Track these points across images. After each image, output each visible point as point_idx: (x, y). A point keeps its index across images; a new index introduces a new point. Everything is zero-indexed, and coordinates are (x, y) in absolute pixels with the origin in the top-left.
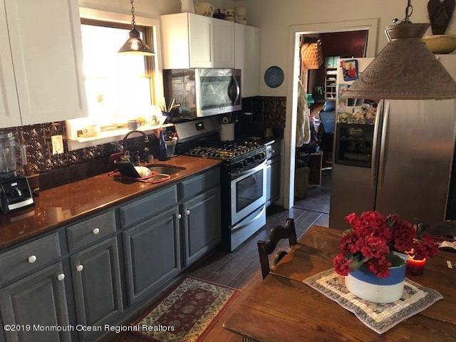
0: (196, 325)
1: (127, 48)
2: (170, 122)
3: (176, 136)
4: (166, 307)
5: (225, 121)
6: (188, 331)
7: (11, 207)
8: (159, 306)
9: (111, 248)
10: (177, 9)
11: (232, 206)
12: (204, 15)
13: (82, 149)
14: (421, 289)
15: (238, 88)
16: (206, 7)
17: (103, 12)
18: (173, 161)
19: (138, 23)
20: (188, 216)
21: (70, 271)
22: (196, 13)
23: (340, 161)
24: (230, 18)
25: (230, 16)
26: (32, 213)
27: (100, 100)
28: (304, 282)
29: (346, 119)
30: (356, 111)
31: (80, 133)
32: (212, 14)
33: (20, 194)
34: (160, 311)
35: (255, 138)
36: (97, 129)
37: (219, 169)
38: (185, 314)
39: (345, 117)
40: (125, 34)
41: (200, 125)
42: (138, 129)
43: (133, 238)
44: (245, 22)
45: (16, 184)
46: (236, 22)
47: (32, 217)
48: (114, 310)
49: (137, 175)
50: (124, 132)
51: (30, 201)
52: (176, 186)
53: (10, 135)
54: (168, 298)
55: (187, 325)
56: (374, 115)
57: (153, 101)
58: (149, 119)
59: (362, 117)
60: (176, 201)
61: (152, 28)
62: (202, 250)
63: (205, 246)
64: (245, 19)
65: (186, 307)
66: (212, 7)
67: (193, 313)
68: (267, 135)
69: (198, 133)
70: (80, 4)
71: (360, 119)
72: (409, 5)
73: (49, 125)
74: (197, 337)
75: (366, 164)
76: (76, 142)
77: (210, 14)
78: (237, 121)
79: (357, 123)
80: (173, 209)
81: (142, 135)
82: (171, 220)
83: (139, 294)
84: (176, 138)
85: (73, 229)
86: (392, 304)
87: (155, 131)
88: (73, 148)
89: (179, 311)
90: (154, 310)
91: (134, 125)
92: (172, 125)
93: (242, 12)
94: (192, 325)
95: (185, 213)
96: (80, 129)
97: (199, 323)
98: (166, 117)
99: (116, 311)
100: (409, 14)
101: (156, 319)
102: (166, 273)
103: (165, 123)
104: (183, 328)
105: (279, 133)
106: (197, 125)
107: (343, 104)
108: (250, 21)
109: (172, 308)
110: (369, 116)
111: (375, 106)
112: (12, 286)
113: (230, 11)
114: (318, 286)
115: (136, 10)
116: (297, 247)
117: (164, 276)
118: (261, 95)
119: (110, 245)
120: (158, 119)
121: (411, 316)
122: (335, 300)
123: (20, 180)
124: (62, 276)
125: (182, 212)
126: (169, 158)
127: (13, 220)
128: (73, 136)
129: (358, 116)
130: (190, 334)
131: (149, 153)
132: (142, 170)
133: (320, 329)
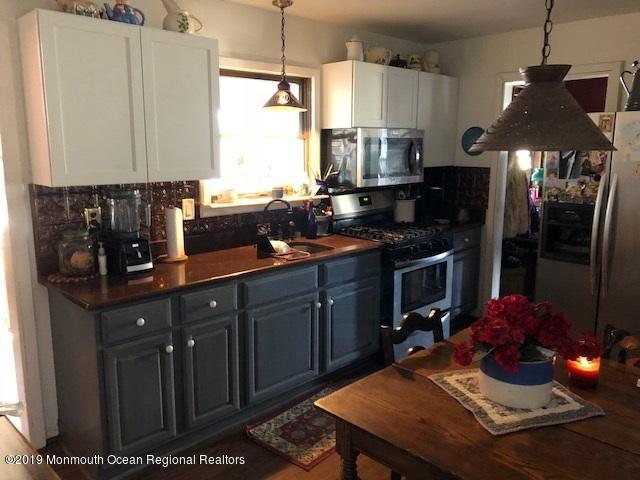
0: (324, 440)
1: (273, 102)
2: (326, 193)
3: (332, 210)
4: (293, 415)
5: (402, 196)
6: (312, 444)
7: (130, 269)
8: (285, 413)
9: (230, 328)
10: (342, 56)
11: (395, 304)
12: (376, 62)
13: (216, 217)
14: (577, 400)
15: (418, 155)
16: (380, 52)
17: (249, 62)
18: (324, 240)
19: (287, 74)
20: (332, 306)
21: (180, 344)
22: (365, 60)
23: (548, 255)
24: (415, 65)
25: (416, 62)
26: (151, 279)
27: (241, 162)
28: (429, 377)
29: (556, 197)
30: (570, 185)
31: (214, 199)
32: (388, 61)
33: (140, 256)
34: (285, 418)
35: (442, 221)
36: (234, 196)
37: (379, 254)
38: (315, 426)
39: (556, 193)
40: (273, 86)
41: (366, 199)
42: (284, 199)
43: (259, 320)
44: (437, 70)
45: (137, 245)
46: (423, 70)
47: (150, 283)
48: (228, 404)
49: (271, 250)
50: (266, 200)
51: (150, 265)
52: (316, 266)
53: (136, 192)
54: (299, 406)
55: (313, 438)
56: (596, 192)
57: (307, 168)
58: (298, 187)
59: (579, 193)
60: (316, 285)
61: (310, 79)
62: (349, 355)
63: (355, 351)
64: (437, 66)
65: (317, 419)
66: (388, 53)
67: (323, 427)
68: (460, 218)
69: (362, 209)
70: (220, 53)
71: (576, 196)
72: (546, 44)
73: (179, 185)
74: (321, 453)
75: (583, 259)
76: (209, 208)
77: (384, 61)
78: (419, 197)
79: (571, 202)
80: (311, 295)
81: (286, 206)
82: (308, 308)
83: (261, 392)
84: (330, 213)
85: (188, 297)
86: (528, 410)
87: (305, 202)
88: (204, 214)
89: (308, 422)
90: (279, 417)
91: (280, 193)
92: (327, 196)
93: (433, 58)
94: (318, 439)
95: (327, 302)
96: (214, 194)
97: (329, 438)
98: (319, 187)
99: (230, 406)
100: (546, 54)
101: (279, 426)
102: (296, 374)
103: (318, 194)
104: (307, 441)
105: (478, 217)
106: (361, 199)
107: (552, 175)
108: (444, 70)
109: (300, 418)
110: (589, 192)
111: (598, 179)
112: (120, 347)
113: (415, 57)
114: (444, 383)
115: (287, 58)
116: (441, 344)
117: (295, 378)
118: (457, 164)
119: (228, 324)
120: (310, 189)
121: (546, 424)
122: (458, 398)
123: (142, 241)
124: (171, 348)
125: (323, 300)
126: (320, 237)
127: (131, 283)
128: (206, 201)
129: (573, 193)
130: (314, 448)
131: (295, 229)
132: (279, 245)
133: (423, 421)
